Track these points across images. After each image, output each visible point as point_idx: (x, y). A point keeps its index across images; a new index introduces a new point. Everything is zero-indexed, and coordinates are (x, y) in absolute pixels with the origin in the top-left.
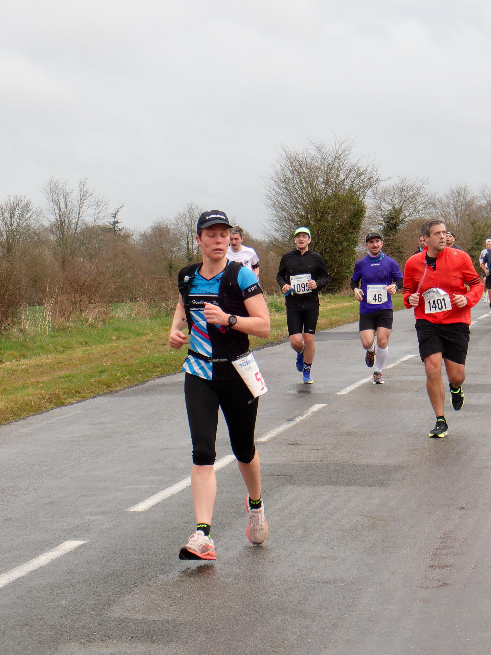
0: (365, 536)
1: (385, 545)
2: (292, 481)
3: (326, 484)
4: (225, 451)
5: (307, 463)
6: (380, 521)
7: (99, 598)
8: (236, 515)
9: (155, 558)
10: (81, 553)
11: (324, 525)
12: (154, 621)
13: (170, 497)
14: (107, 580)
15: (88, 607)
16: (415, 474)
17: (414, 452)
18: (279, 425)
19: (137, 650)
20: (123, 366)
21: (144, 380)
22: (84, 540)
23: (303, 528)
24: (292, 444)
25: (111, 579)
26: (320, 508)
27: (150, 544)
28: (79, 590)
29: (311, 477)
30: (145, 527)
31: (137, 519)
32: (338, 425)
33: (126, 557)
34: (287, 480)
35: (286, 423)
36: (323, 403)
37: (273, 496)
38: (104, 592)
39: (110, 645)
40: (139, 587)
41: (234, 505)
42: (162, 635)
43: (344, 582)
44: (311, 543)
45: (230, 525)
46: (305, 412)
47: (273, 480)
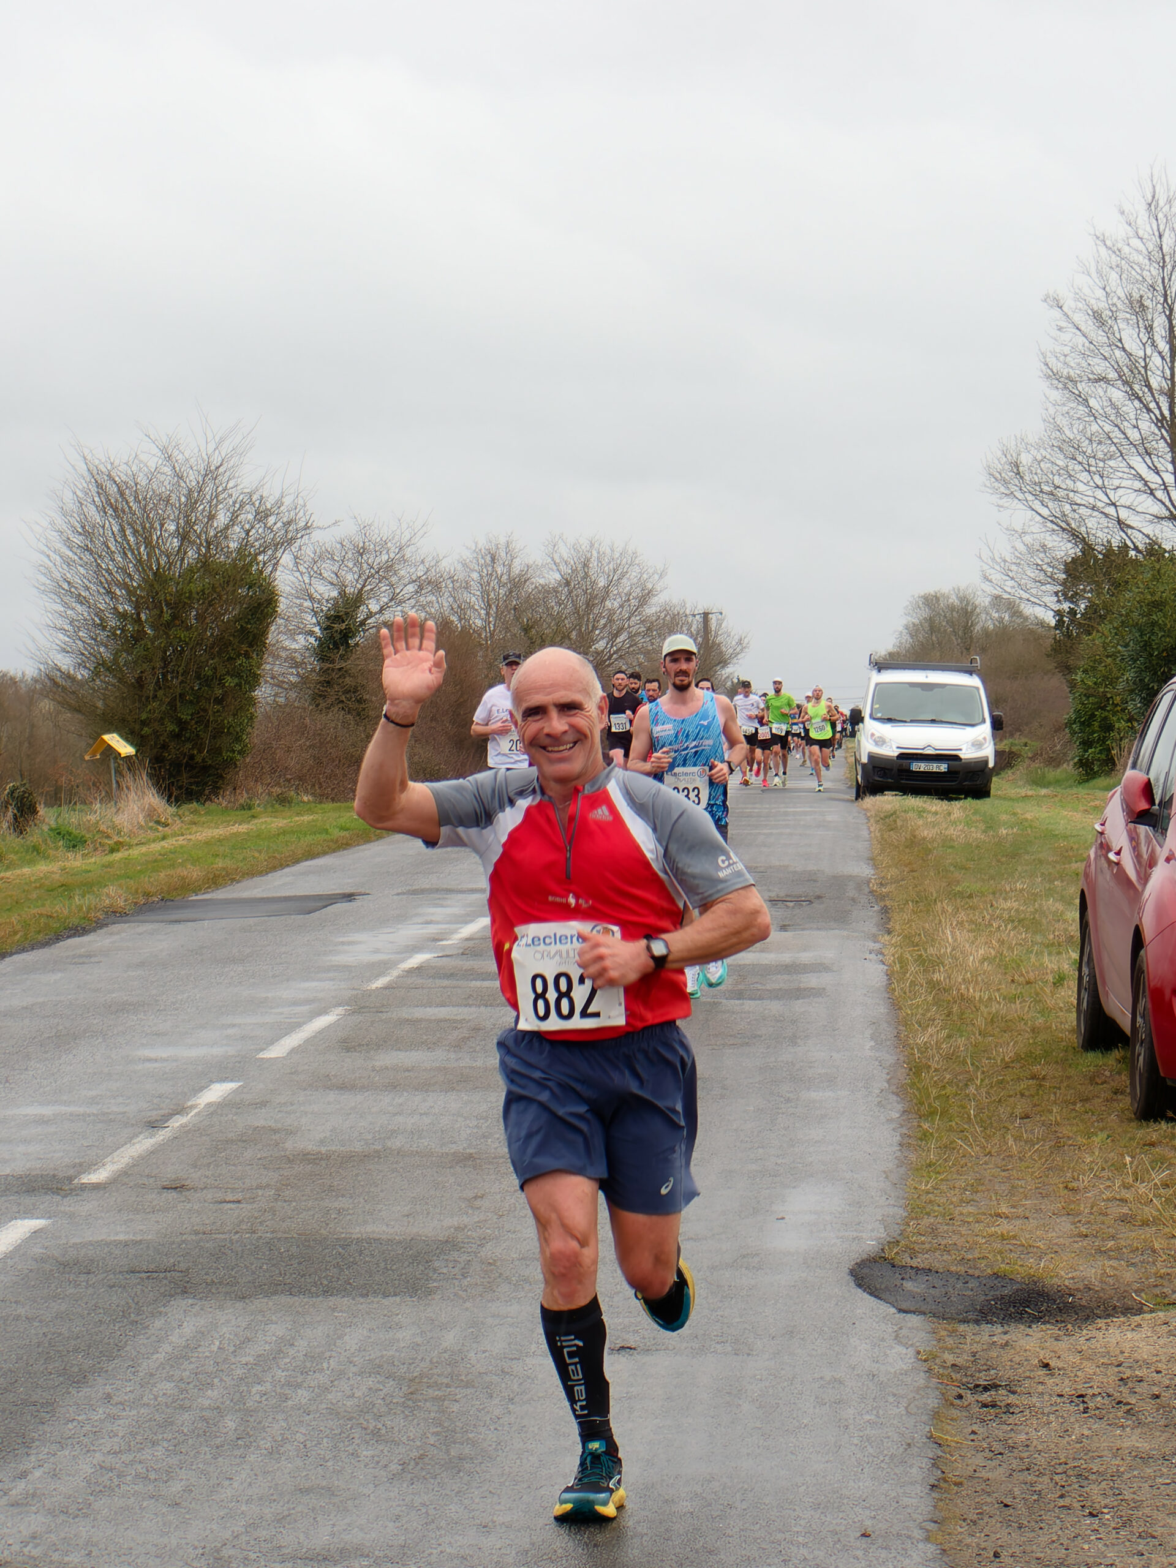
0: (396, 1429)
1: (453, 1453)
2: (188, 1285)
3: (275, 1293)
4: (7, 1208)
6: (428, 1387)
8: (61, 1379)
11: (290, 1402)
16: (491, 1261)
17: (478, 1203)
18: (130, 1140)
23: (236, 1411)
24: (172, 1188)
26: (271, 1358)
29: (233, 1273)
32: (277, 1136)
34: (175, 1284)
35: (147, 1134)
36: (232, 1081)
37: (147, 1327)
41: (52, 1353)
43: (368, 1556)
44: (265, 1452)
45: (51, 1408)
46: (189, 1103)
47: (139, 1284)
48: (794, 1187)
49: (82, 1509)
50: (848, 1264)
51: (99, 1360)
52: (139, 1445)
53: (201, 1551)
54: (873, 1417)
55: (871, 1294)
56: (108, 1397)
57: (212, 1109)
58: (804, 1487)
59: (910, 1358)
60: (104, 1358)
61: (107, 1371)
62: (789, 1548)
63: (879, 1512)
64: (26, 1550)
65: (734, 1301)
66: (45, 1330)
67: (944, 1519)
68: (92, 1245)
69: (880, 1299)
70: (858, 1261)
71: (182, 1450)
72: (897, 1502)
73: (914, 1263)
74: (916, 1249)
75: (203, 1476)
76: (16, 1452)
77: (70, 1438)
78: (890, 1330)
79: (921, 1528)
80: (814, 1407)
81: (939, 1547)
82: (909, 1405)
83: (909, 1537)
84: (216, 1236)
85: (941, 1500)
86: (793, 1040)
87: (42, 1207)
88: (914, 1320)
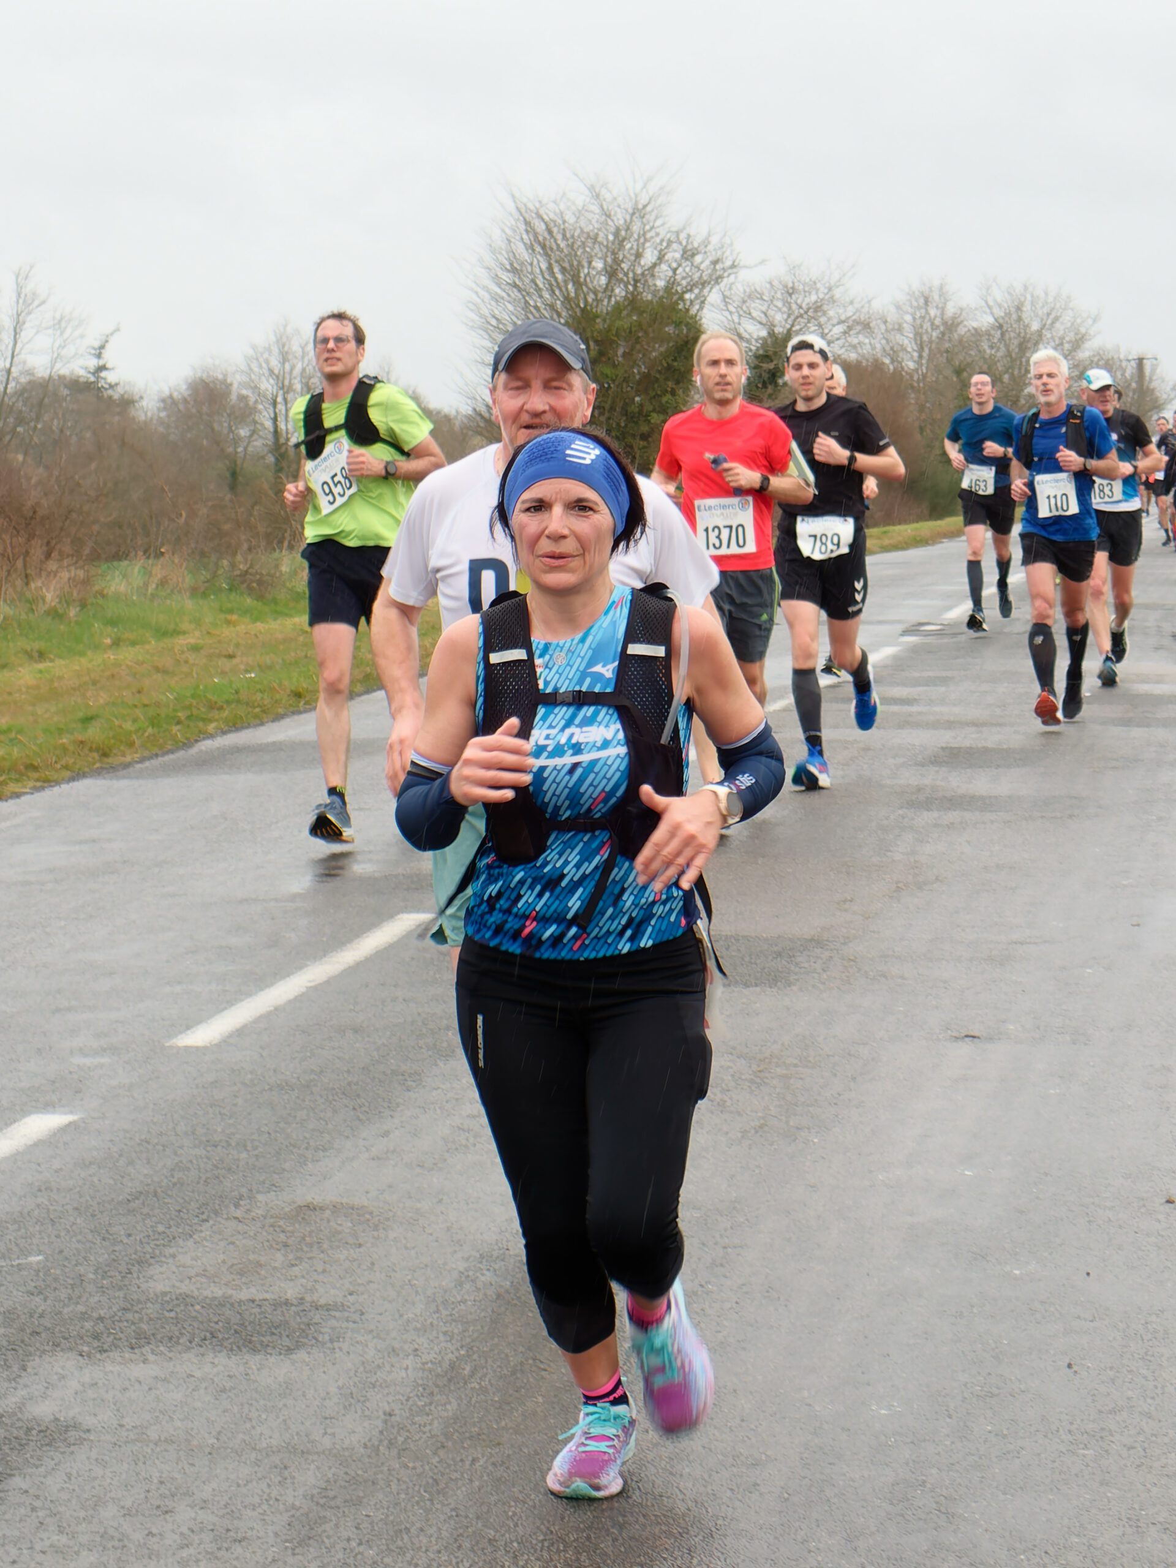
1: (791, 1123)
4: (395, 903)
7: (117, 1248)
8: (430, 1053)
9: (244, 1155)
10: (65, 1144)
12: (253, 1301)
13: (269, 1013)
14: (132, 1204)
15: (92, 1269)
16: (852, 958)
17: (846, 906)
19: (215, 1370)
20: (136, 706)
21: (187, 739)
22: (71, 1113)
25: (143, 1204)
27: (231, 1121)
28: (68, 1231)
30: (216, 1081)
31: (194, 1064)
33: (175, 1154)
38: (129, 1235)
39: (151, 1358)
40: (211, 1222)
42: (273, 1334)
45: (418, 1077)
48: (1153, 897)
49: (437, 1163)
58: (1119, 1160)
62: (1096, 1211)
64: (382, 1197)
65: (1079, 997)
66: (420, 1010)
76: (382, 1114)
77: (433, 1103)
80: (1140, 1091)
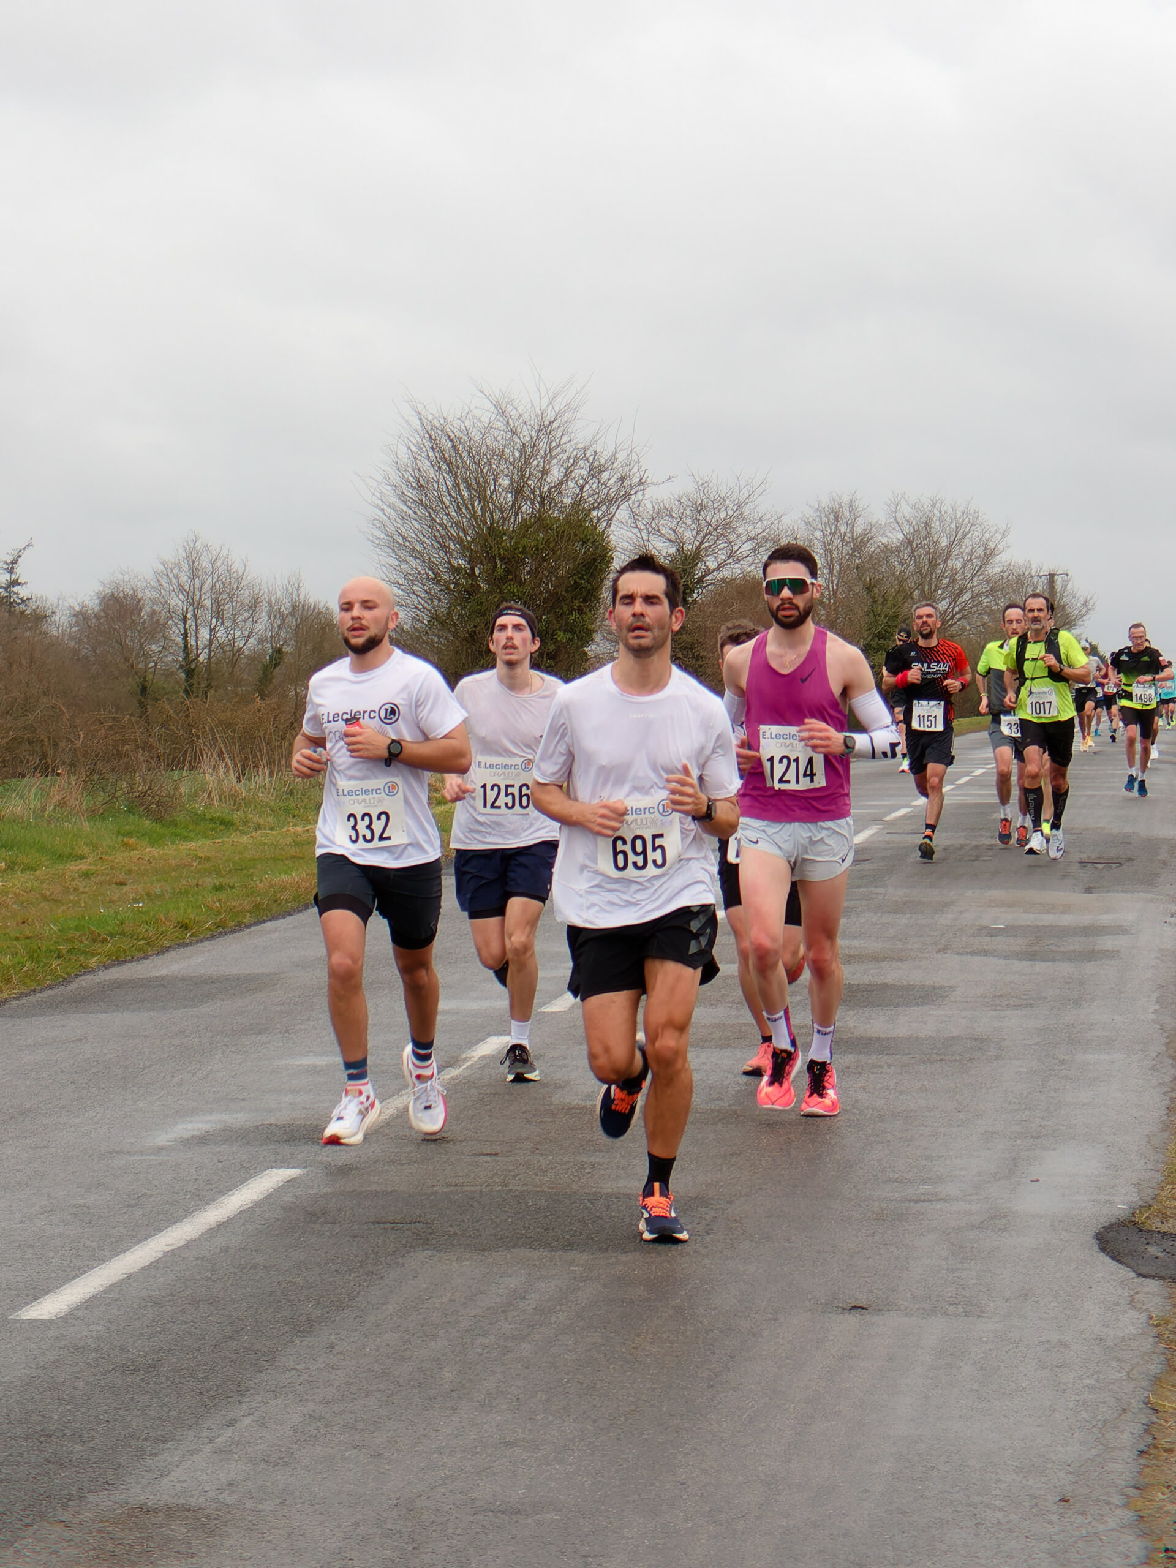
0: (612, 1384)
1: (664, 1409)
2: (430, 1237)
3: (515, 1246)
4: (264, 1157)
5: (468, 1189)
6: (652, 1343)
8: (287, 1328)
11: (512, 1355)
13: (122, 1282)
16: (738, 1219)
17: (734, 1160)
18: (397, 1091)
20: (17, 939)
23: (456, 1363)
26: (500, 1310)
27: (69, 1407)
29: (477, 1225)
30: (57, 1361)
31: (36, 1341)
32: (546, 1090)
34: (418, 1235)
37: (381, 1278)
40: (36, 1527)
41: (283, 1302)
43: (561, 1510)
44: (477, 1404)
45: (271, 1357)
46: (464, 1056)
47: (382, 1234)
48: (1054, 1150)
49: (283, 1458)
50: (1097, 1228)
51: (328, 1310)
52: (352, 1396)
53: (396, 1502)
54: (1093, 1382)
55: (1113, 1258)
56: (331, 1347)
57: (485, 1062)
58: (1011, 1451)
59: (1142, 1323)
60: (334, 1308)
61: (334, 1321)
62: (985, 1512)
63: (1082, 1477)
64: (220, 1497)
65: (974, 1262)
66: (281, 1278)
67: (1148, 1485)
68: (343, 1195)
69: (1122, 1263)
70: (1106, 1225)
71: (395, 1401)
72: (1103, 1468)
73: (1164, 1228)
74: (1168, 1213)
75: (410, 1427)
76: (229, 1399)
77: (284, 1387)
78: (1127, 1294)
79: (1123, 1495)
80: (1035, 1371)
81: (1137, 1513)
82: (1132, 1370)
83: (1108, 1503)
84: (466, 1188)
85: (1148, 1466)
86: (1077, 1003)
87: (299, 1157)
88: (1152, 1285)
